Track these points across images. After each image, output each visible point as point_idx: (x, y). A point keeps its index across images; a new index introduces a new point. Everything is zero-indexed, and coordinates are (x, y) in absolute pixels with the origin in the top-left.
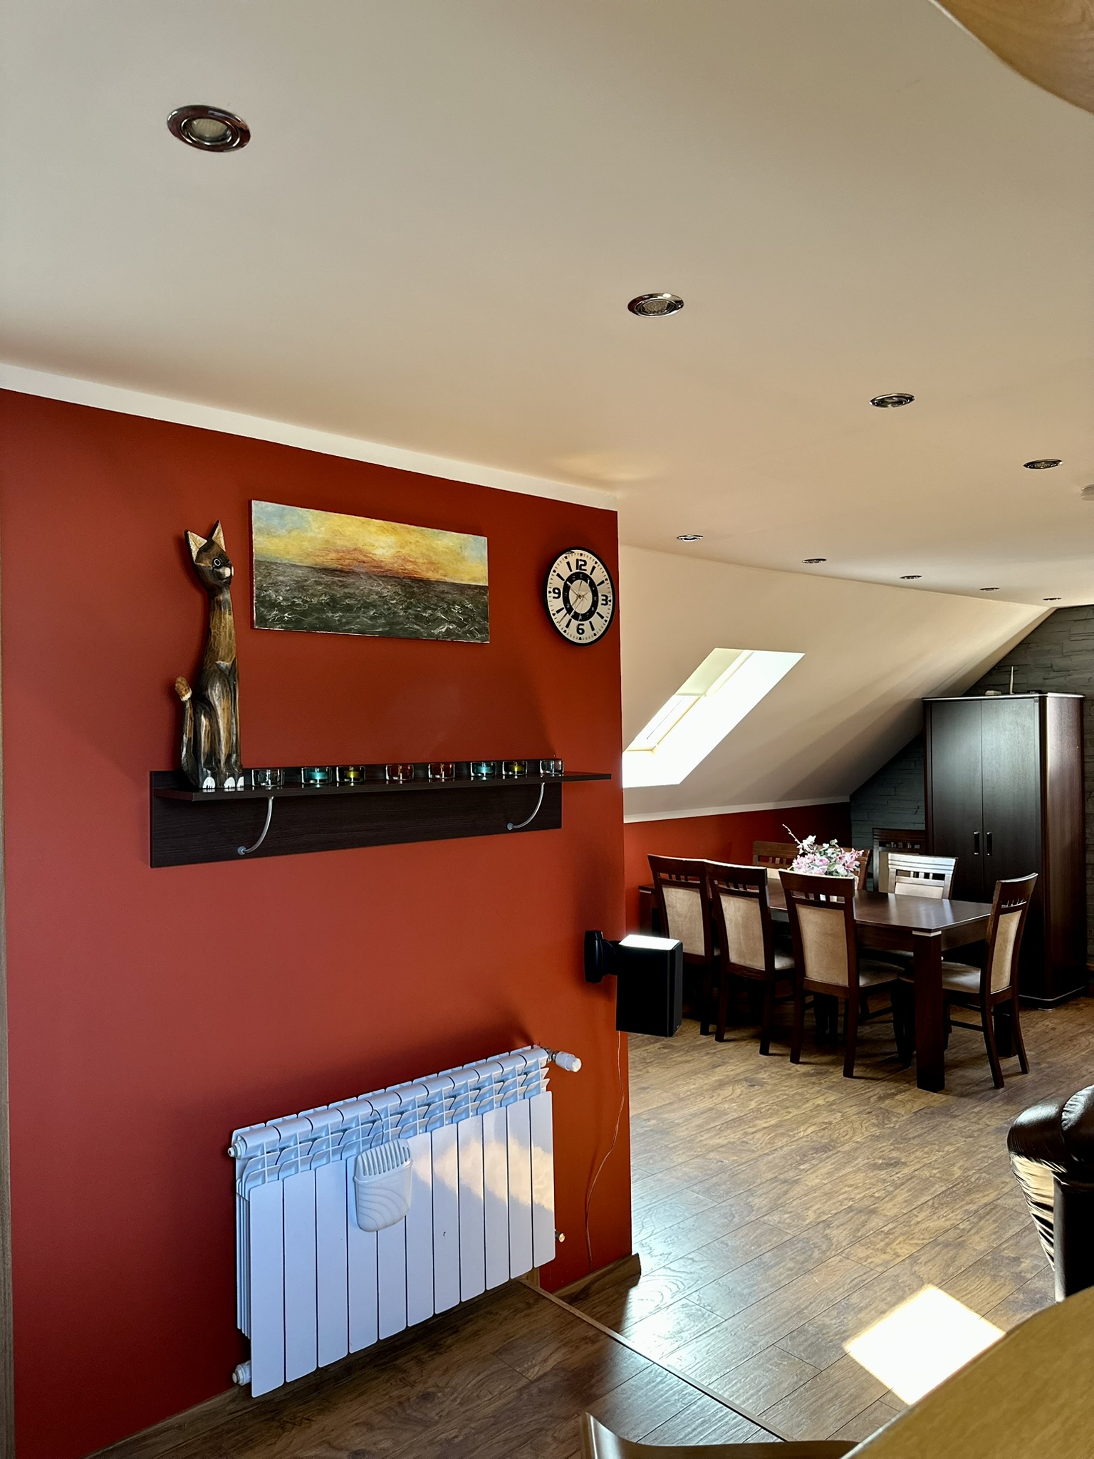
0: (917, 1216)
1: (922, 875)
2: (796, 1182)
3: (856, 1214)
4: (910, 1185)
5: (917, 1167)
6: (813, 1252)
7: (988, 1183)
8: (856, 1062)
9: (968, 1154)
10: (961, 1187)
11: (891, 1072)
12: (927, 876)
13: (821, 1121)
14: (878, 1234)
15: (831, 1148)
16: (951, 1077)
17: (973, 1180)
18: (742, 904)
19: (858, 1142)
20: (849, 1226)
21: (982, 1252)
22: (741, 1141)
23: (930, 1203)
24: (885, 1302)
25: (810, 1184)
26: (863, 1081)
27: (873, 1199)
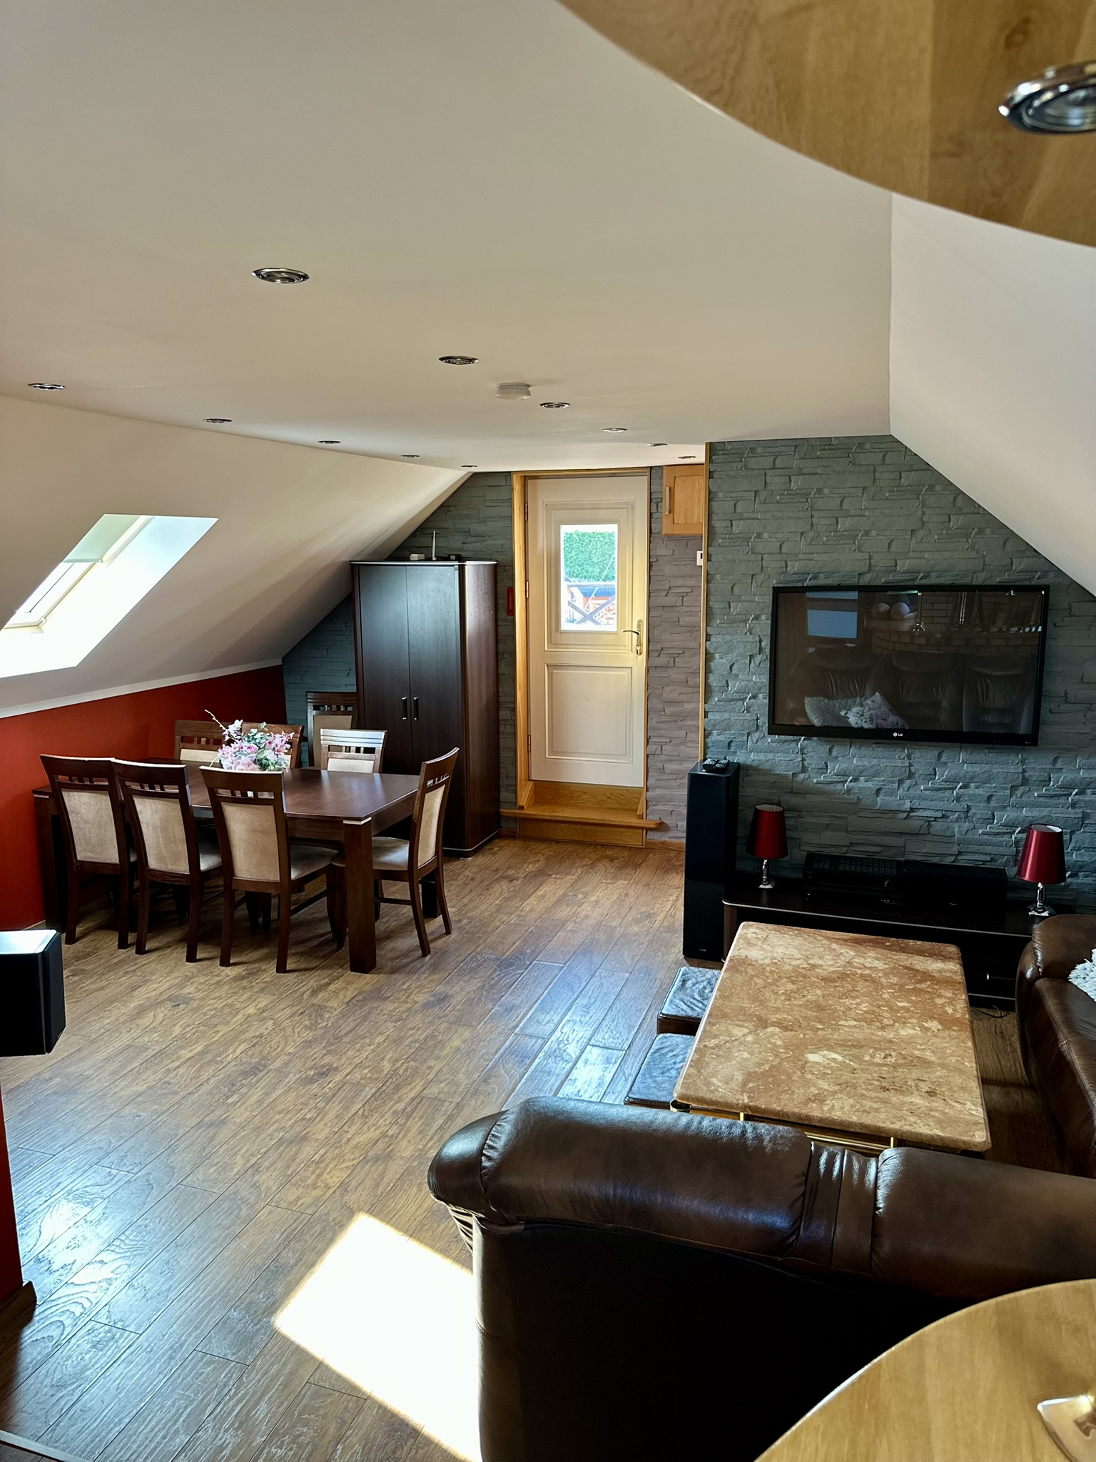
0: (348, 1132)
1: (353, 749)
2: (223, 1122)
3: (286, 1147)
4: (342, 1094)
5: (348, 1071)
6: (241, 1209)
7: (416, 1072)
8: (289, 952)
9: (397, 1042)
10: (391, 1084)
11: (325, 957)
12: (358, 750)
13: (252, 1035)
14: (309, 1167)
15: (261, 1068)
16: (383, 952)
17: (401, 1072)
18: (159, 806)
19: (289, 1054)
20: (279, 1165)
21: (410, 1159)
22: (162, 1082)
23: (361, 1112)
24: (316, 1250)
25: (238, 1121)
26: (296, 974)
27: (304, 1122)
